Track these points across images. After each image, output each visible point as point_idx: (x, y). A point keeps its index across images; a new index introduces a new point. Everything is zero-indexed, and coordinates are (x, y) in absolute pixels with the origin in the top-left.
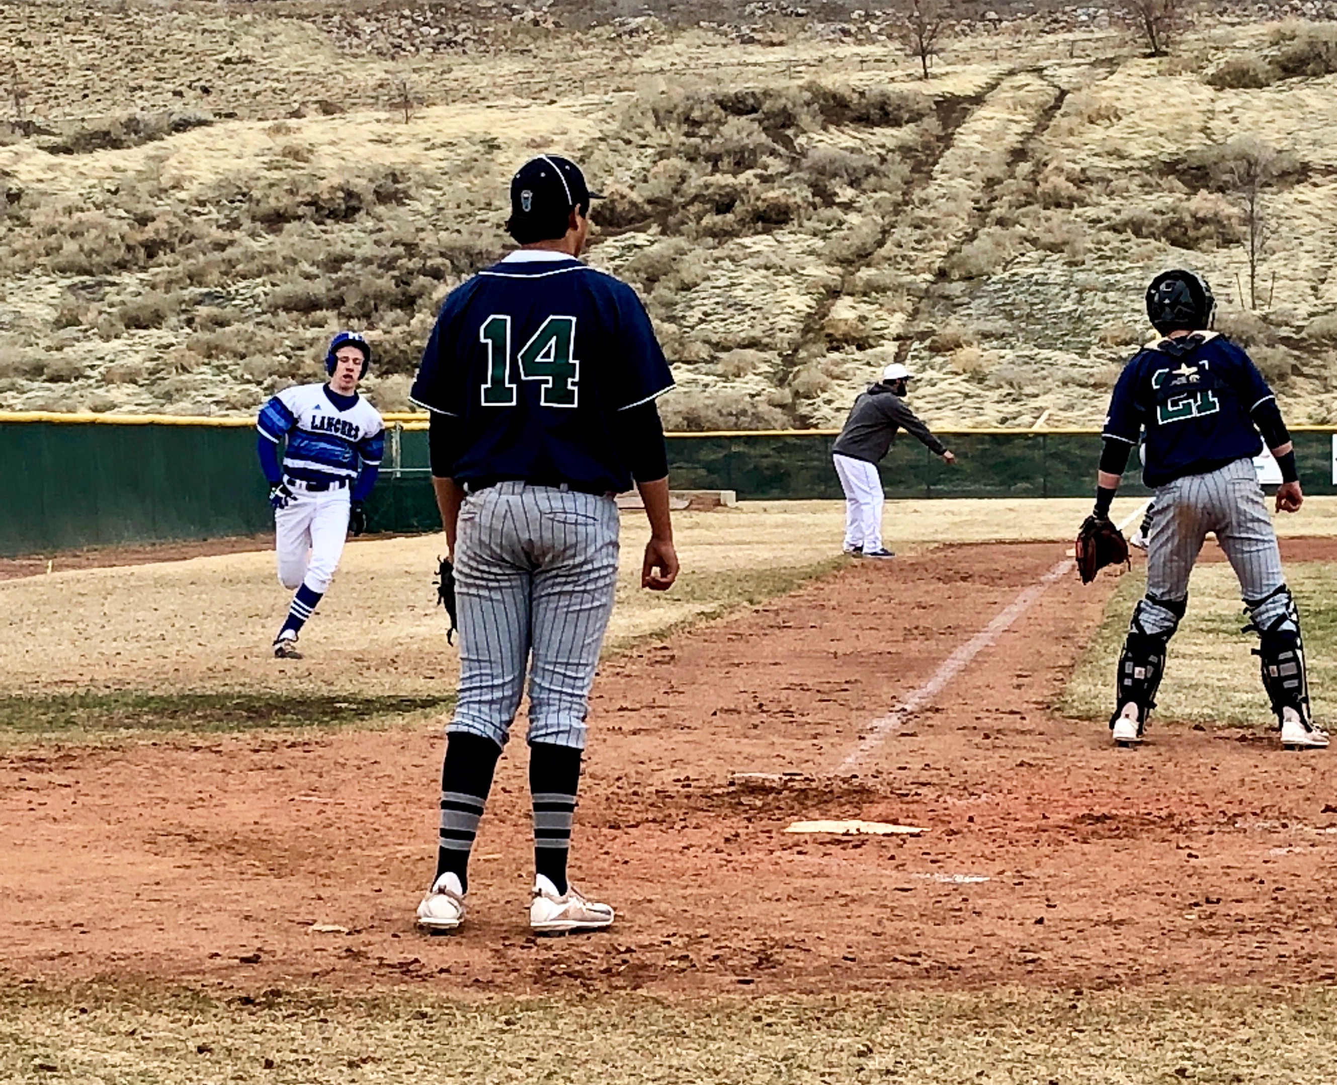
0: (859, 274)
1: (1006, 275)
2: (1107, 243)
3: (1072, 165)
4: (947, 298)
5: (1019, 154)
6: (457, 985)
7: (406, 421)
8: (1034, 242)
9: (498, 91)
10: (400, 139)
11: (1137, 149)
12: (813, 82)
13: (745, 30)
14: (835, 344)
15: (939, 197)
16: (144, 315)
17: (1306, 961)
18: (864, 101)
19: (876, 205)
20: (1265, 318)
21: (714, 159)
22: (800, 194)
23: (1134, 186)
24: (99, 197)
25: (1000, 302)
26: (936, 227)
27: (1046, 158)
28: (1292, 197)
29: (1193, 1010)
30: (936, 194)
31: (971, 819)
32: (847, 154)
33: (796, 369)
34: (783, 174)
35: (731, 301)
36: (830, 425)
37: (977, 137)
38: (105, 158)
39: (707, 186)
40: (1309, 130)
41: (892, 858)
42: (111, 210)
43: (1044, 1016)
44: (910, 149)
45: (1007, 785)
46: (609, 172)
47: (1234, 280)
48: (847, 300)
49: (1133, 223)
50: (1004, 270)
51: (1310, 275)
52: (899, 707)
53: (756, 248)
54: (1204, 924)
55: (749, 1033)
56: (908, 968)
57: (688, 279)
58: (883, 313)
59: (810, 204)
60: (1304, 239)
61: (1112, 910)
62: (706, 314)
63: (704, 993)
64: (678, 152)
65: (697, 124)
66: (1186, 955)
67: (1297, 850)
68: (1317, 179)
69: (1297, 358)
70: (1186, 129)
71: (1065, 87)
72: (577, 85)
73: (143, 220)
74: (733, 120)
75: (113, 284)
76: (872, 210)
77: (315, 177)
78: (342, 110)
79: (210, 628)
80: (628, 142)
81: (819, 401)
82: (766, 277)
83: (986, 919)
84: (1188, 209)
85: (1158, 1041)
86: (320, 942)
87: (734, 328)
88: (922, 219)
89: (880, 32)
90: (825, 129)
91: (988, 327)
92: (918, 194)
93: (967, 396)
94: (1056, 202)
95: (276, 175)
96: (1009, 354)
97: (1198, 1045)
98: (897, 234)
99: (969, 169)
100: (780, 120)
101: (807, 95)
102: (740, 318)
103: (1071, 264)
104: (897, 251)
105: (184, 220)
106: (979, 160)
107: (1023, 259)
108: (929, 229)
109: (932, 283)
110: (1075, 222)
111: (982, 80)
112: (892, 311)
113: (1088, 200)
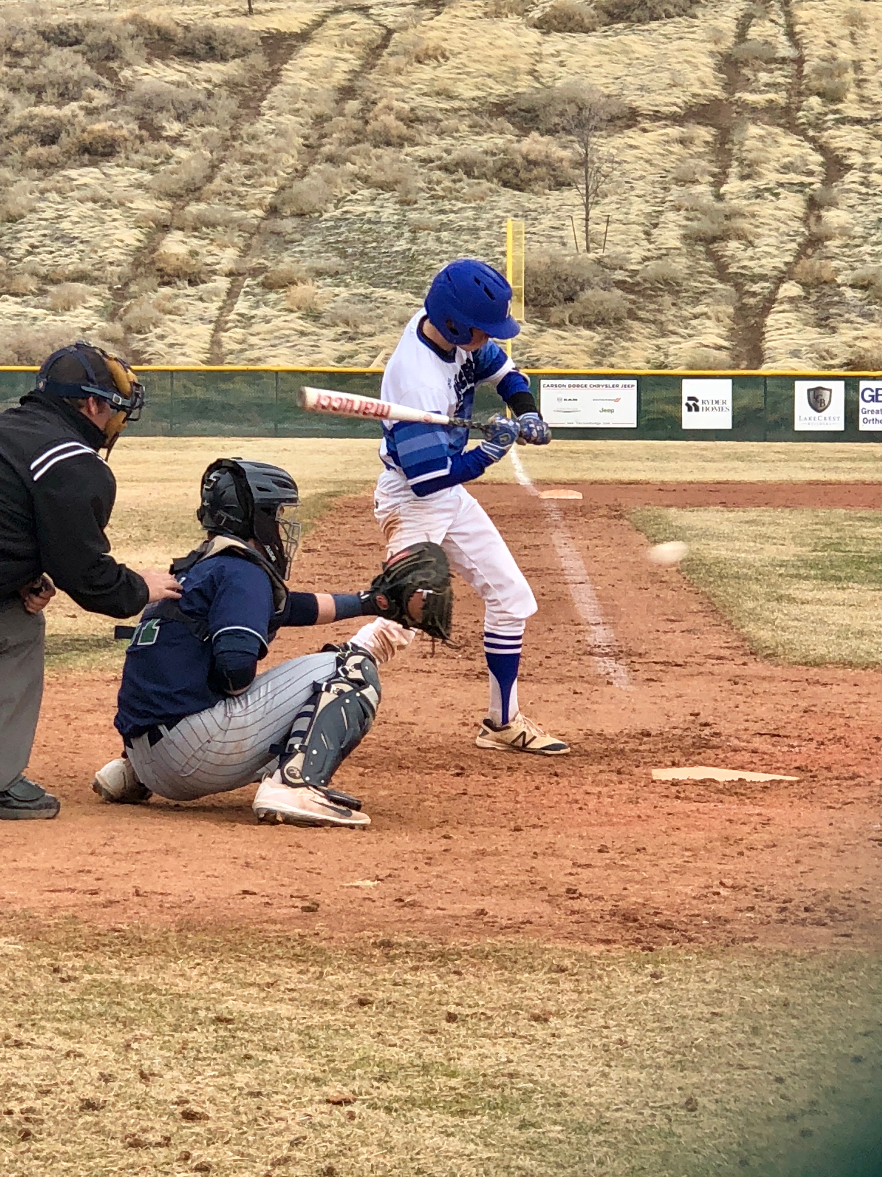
0: (188, 208)
1: (338, 213)
2: (439, 183)
3: (402, 104)
4: (279, 234)
5: (347, 92)
8: (366, 180)
11: (466, 90)
12: (135, 16)
14: (166, 278)
15: (267, 133)
18: (189, 35)
19: (205, 139)
20: (599, 261)
21: (38, 91)
22: (128, 127)
23: (464, 127)
25: (332, 239)
26: (266, 162)
27: (374, 96)
28: (622, 141)
30: (265, 129)
32: (173, 88)
33: (128, 303)
34: (108, 107)
35: (58, 235)
36: (164, 361)
37: (305, 74)
39: (32, 117)
40: (636, 75)
44: (237, 85)
47: (568, 222)
48: (178, 235)
49: (465, 164)
50: (336, 207)
51: (642, 220)
53: (82, 181)
57: (14, 210)
58: (214, 249)
59: (137, 137)
60: (636, 184)
62: (33, 246)
65: (18, 54)
68: (647, 124)
69: (634, 302)
70: (515, 72)
71: (391, 26)
74: (56, 51)
76: (200, 144)
81: (151, 336)
82: (93, 210)
84: (520, 151)
87: (62, 261)
88: (252, 155)
90: (149, 61)
91: (321, 264)
92: (246, 129)
93: (302, 334)
94: (386, 140)
96: (343, 292)
98: (226, 169)
99: (297, 106)
100: (104, 53)
101: (131, 28)
102: (68, 250)
103: (403, 203)
104: (226, 186)
106: (306, 97)
107: (354, 197)
108: (259, 165)
109: (263, 219)
110: (405, 161)
111: (308, 18)
112: (223, 246)
113: (418, 139)
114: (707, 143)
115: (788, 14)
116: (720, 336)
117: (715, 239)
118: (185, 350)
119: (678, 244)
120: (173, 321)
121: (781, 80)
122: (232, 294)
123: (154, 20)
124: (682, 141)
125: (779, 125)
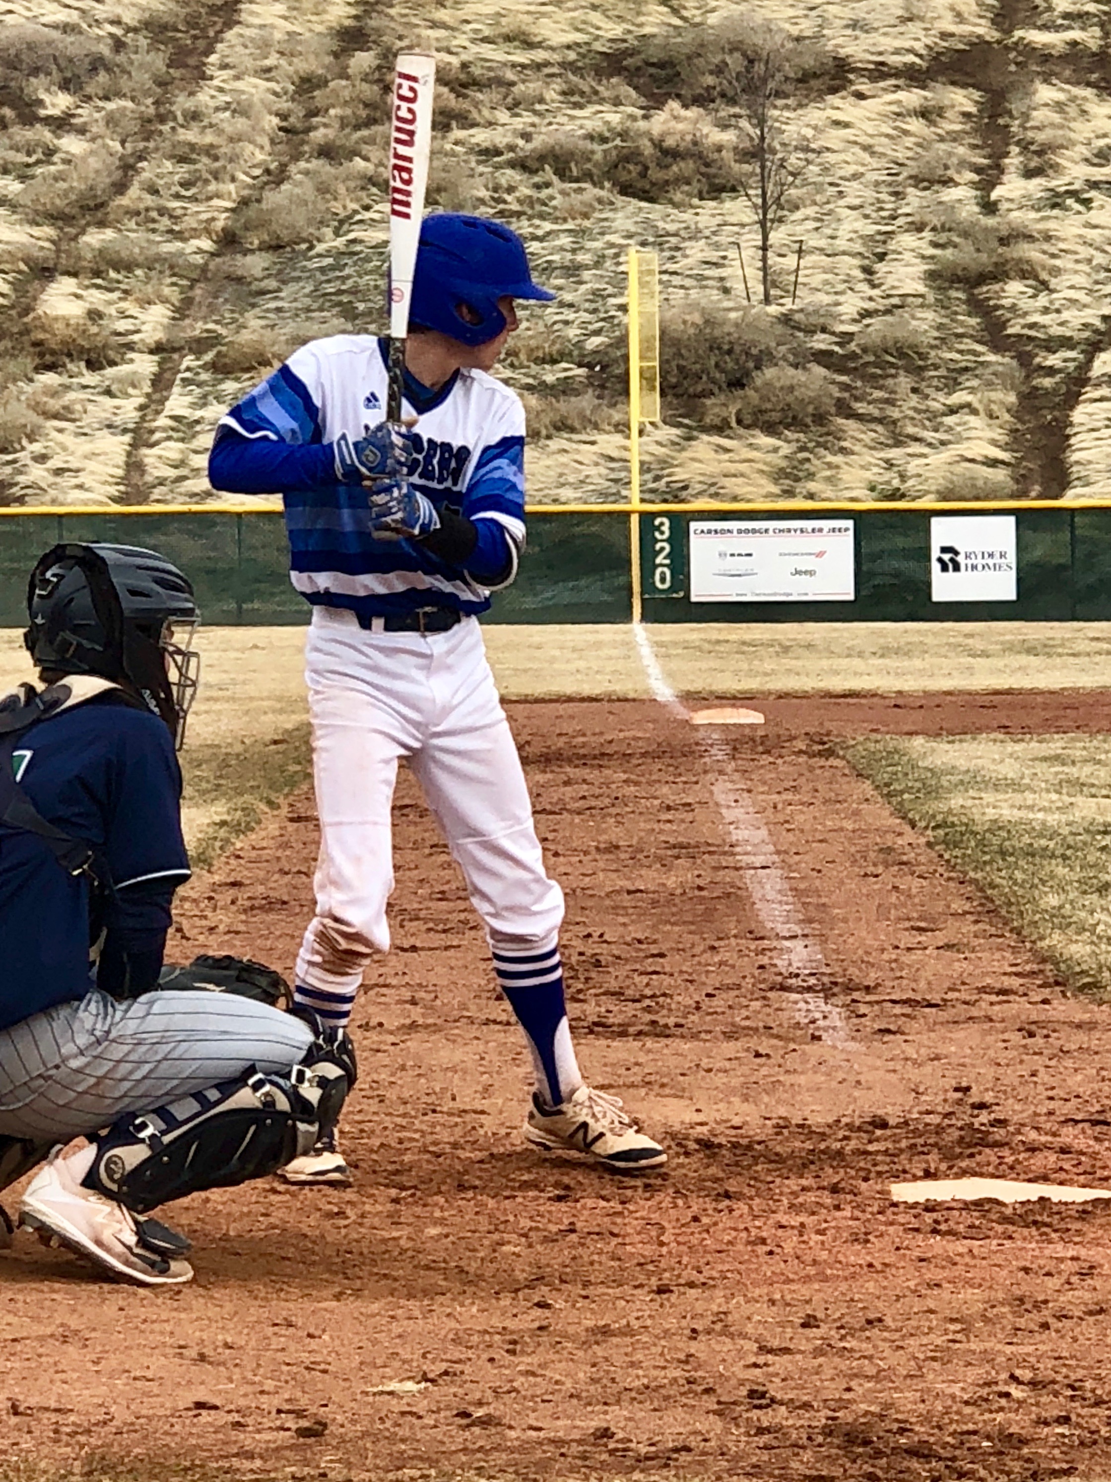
0: (86, 238)
1: (340, 242)
2: (511, 189)
3: (448, 58)
4: (240, 280)
5: (352, 38)
11: (555, 32)
14: (48, 358)
15: (217, 109)
19: (111, 120)
20: (786, 319)
23: (551, 95)
25: (330, 288)
26: (216, 159)
27: (399, 44)
28: (822, 114)
30: (212, 103)
32: (56, 34)
36: (47, 498)
37: (276, 8)
44: (165, 27)
47: (732, 253)
48: (67, 284)
49: (556, 158)
50: (337, 233)
51: (858, 247)
58: (130, 307)
60: (846, 187)
68: (864, 87)
69: (845, 387)
76: (103, 129)
81: (23, 457)
84: (648, 134)
88: (192, 147)
91: (313, 329)
92: (182, 103)
98: (147, 171)
99: (268, 63)
104: (149, 200)
106: (285, 47)
107: (367, 215)
108: (204, 163)
109: (213, 254)
110: (454, 154)
112: (145, 302)
113: (475, 115)
114: (967, 115)
116: (994, 443)
117: (983, 278)
118: (82, 478)
119: (921, 289)
120: (60, 431)
122: (161, 383)
124: (924, 113)
125: (1089, 84)
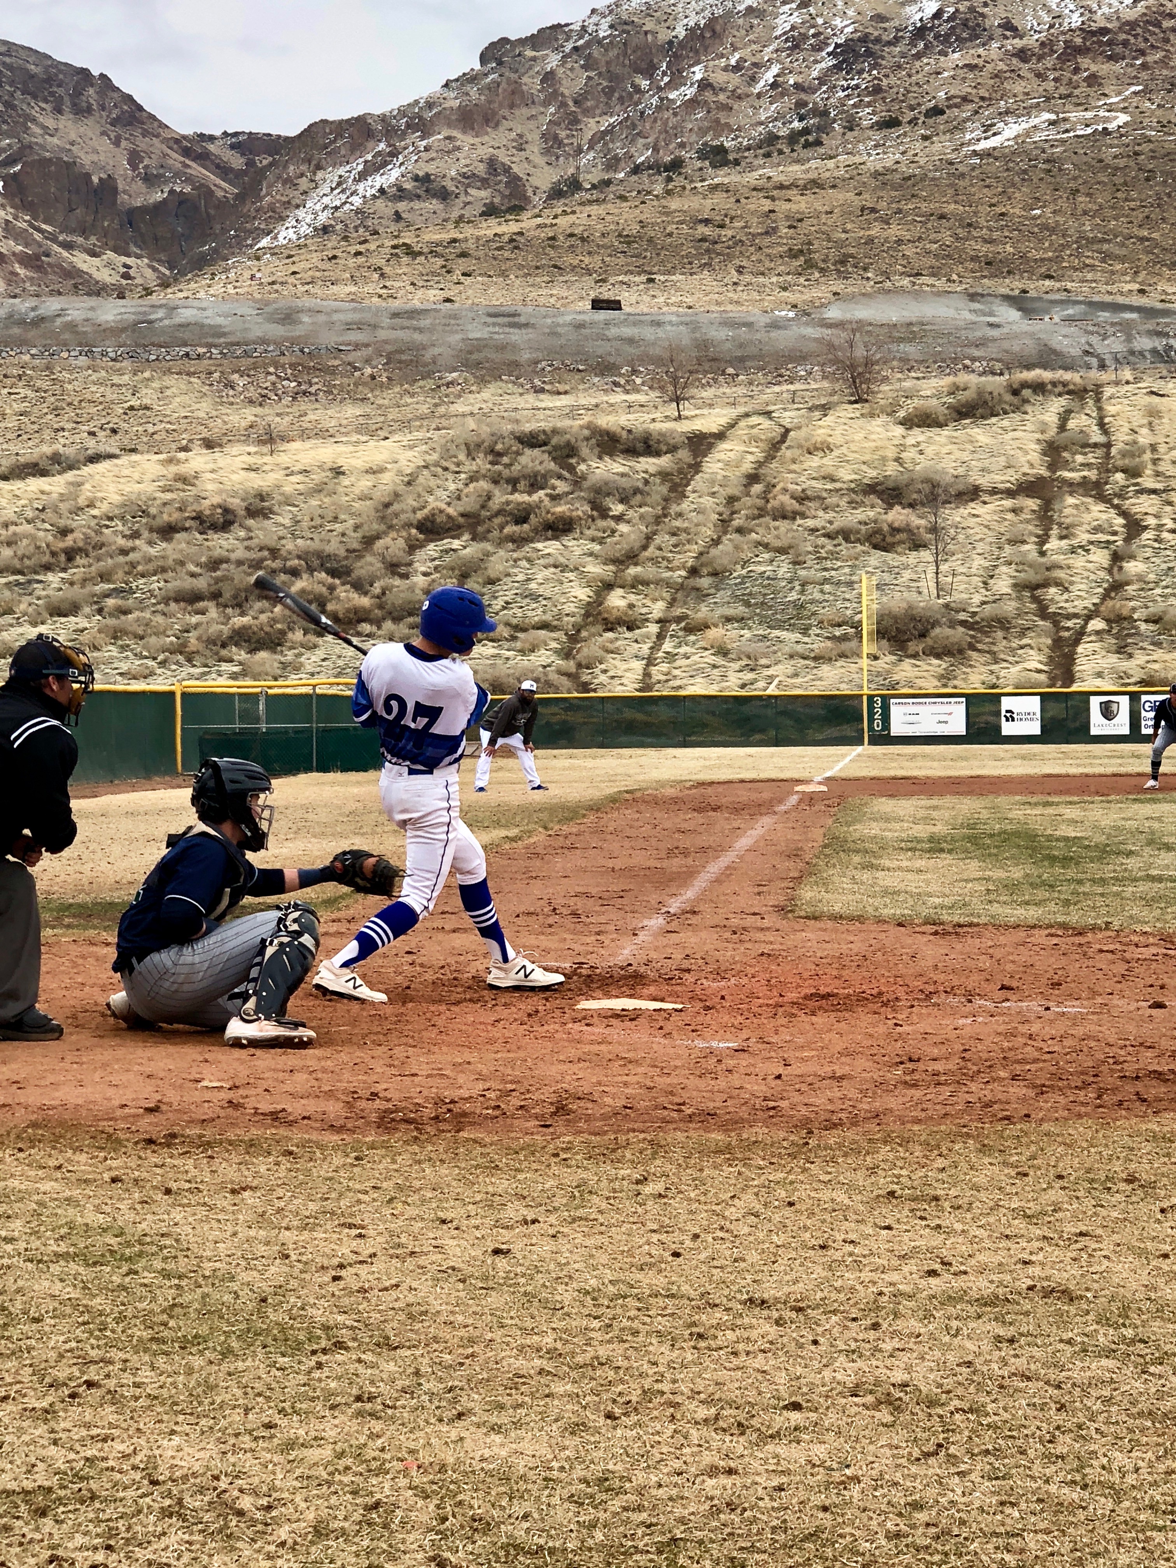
0: (628, 571)
1: (744, 572)
2: (823, 547)
3: (796, 487)
4: (698, 589)
5: (753, 478)
6: (316, 1129)
7: (270, 687)
8: (766, 546)
9: (343, 430)
10: (266, 468)
11: (846, 474)
12: (590, 422)
13: (537, 382)
14: (610, 626)
15: (690, 511)
16: (65, 606)
17: (987, 1105)
18: (631, 437)
19: (642, 517)
20: (947, 606)
21: (513, 483)
22: (582, 509)
23: (843, 503)
24: (30, 514)
25: (739, 593)
26: (689, 534)
27: (774, 481)
28: (967, 511)
29: (900, 1145)
31: (723, 998)
32: (617, 478)
33: (579, 645)
34: (568, 493)
35: (527, 592)
36: (607, 689)
37: (720, 465)
38: (35, 484)
39: (508, 503)
40: (978, 460)
41: (661, 1028)
42: (39, 524)
43: (783, 1151)
44: (668, 474)
45: (750, 971)
46: (430, 492)
47: (923, 576)
48: (619, 592)
49: (845, 532)
50: (743, 567)
51: (981, 572)
52: (664, 910)
53: (547, 551)
54: (908, 1078)
55: (549, 1166)
56: (675, 1115)
57: (493, 575)
58: (648, 602)
59: (589, 516)
60: (977, 545)
61: (836, 1067)
62: (507, 603)
63: (513, 1135)
64: (484, 476)
65: (500, 454)
66: (893, 1102)
67: (980, 1019)
68: (986, 498)
69: (972, 637)
70: (884, 459)
71: (788, 426)
72: (406, 425)
73: (64, 532)
74: (528, 452)
75: (41, 582)
76: (638, 521)
77: (199, 498)
78: (221, 446)
79: (116, 850)
80: (446, 469)
81: (596, 671)
82: (554, 574)
83: (736, 1076)
84: (886, 521)
85: (873, 1170)
86: (207, 1095)
87: (530, 614)
88: (679, 529)
89: (643, 384)
90: (600, 458)
91: (730, 612)
92: (674, 509)
93: (714, 666)
94: (783, 515)
95: (169, 496)
96: (747, 634)
97: (904, 1172)
98: (658, 540)
99: (714, 490)
100: (566, 452)
101: (586, 432)
102: (534, 605)
103: (795, 563)
104: (658, 553)
105: (96, 532)
106: (721, 483)
107: (757, 559)
108: (683, 536)
109: (686, 578)
110: (797, 531)
111: (724, 421)
112: (654, 600)
113: (807, 513)
114: (1032, 511)
115: (1100, 409)
116: (1040, 662)
117: (1038, 586)
118: (623, 681)
119: (1009, 591)
120: (614, 659)
121: (1093, 461)
122: (661, 637)
123: (604, 426)
124: (1014, 511)
125: (1090, 496)
